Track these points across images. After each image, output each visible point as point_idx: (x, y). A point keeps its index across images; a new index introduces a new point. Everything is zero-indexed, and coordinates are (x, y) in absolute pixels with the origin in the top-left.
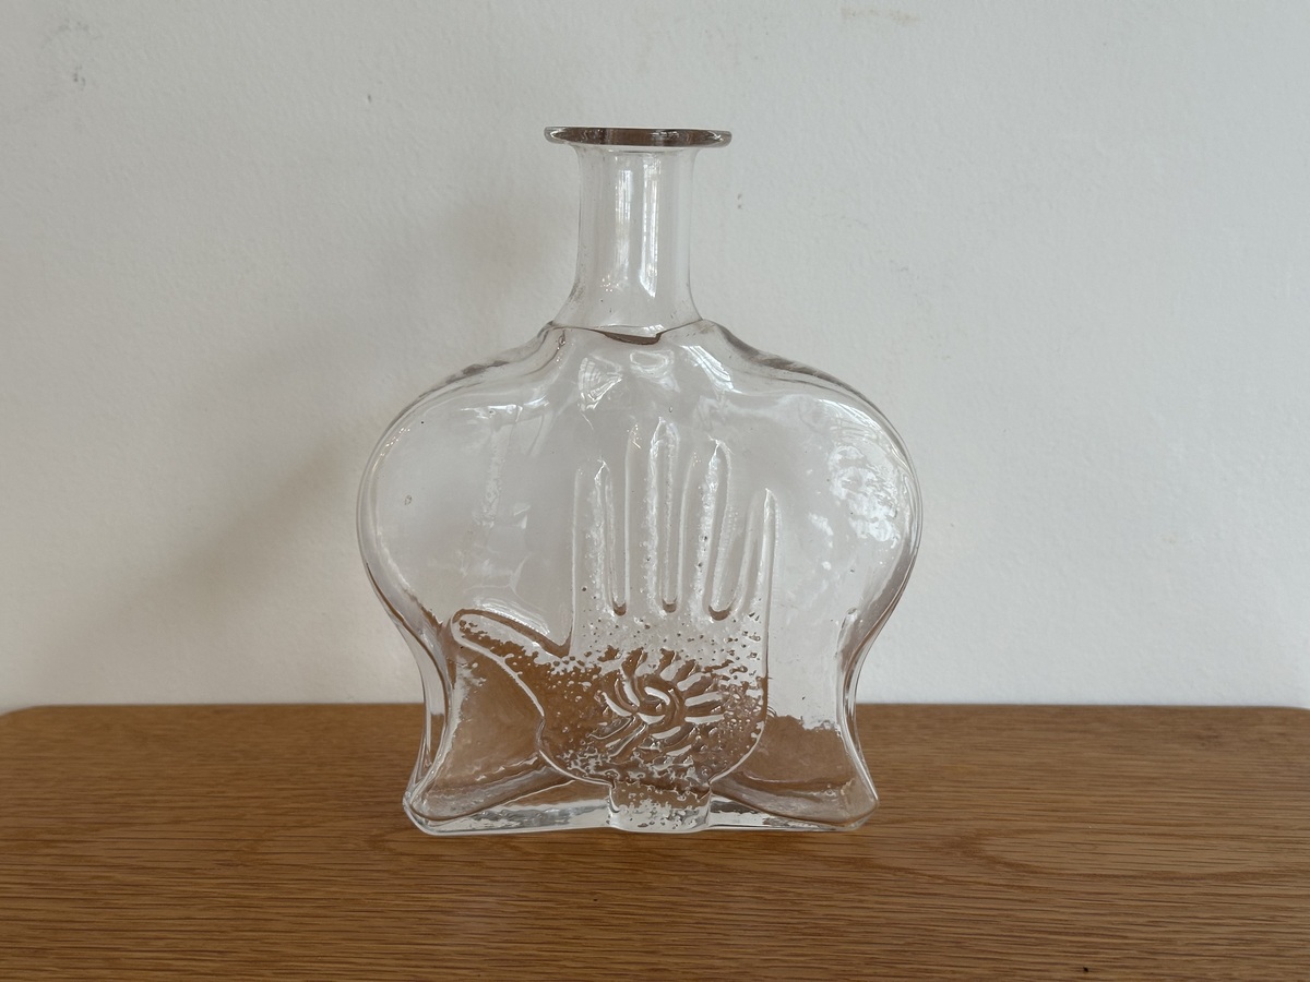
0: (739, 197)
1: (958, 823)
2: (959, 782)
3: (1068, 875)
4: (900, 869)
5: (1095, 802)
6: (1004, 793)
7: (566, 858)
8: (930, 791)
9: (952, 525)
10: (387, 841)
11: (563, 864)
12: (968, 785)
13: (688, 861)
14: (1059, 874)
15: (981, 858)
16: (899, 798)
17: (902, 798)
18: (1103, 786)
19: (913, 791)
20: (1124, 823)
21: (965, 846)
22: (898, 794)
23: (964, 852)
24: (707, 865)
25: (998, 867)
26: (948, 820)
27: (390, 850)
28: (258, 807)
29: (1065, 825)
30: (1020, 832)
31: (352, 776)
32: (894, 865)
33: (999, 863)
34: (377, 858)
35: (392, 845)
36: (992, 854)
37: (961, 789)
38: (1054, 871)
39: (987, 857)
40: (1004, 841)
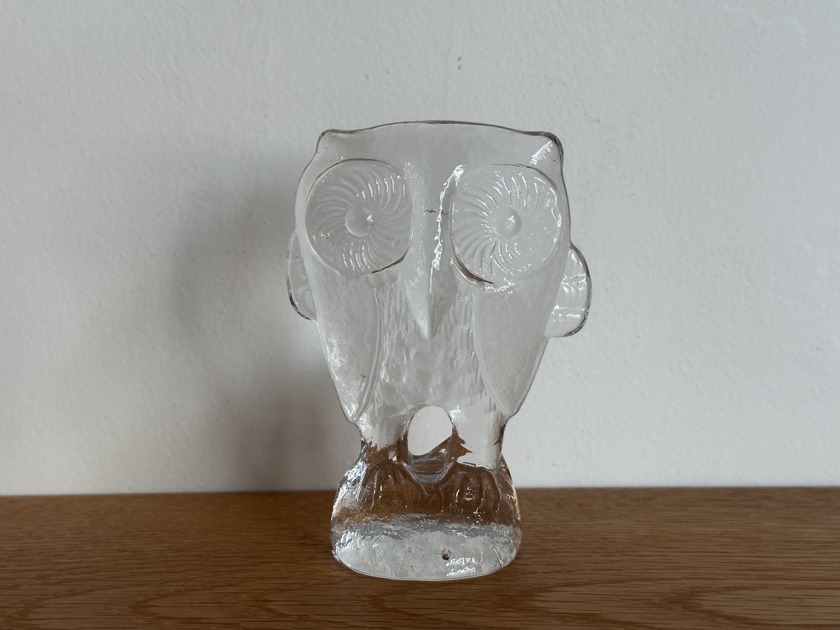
0: (459, 59)
1: (673, 582)
2: (664, 548)
3: (784, 625)
4: (630, 623)
5: (786, 563)
6: (706, 556)
7: (318, 618)
8: (640, 556)
9: (638, 337)
10: (150, 606)
11: (316, 624)
12: (671, 550)
13: (433, 619)
14: (776, 625)
15: (703, 612)
16: (613, 562)
17: (616, 561)
18: (789, 549)
19: (625, 556)
20: (818, 579)
21: (684, 602)
22: (613, 559)
23: (685, 607)
24: (450, 622)
25: (719, 620)
26: (661, 579)
27: (152, 614)
28: (33, 578)
29: (767, 582)
30: (729, 589)
31: (123, 551)
32: (623, 620)
33: (718, 616)
34: (139, 621)
35: (154, 610)
36: (709, 608)
37: (667, 554)
38: (772, 623)
39: (707, 612)
40: (717, 597)
